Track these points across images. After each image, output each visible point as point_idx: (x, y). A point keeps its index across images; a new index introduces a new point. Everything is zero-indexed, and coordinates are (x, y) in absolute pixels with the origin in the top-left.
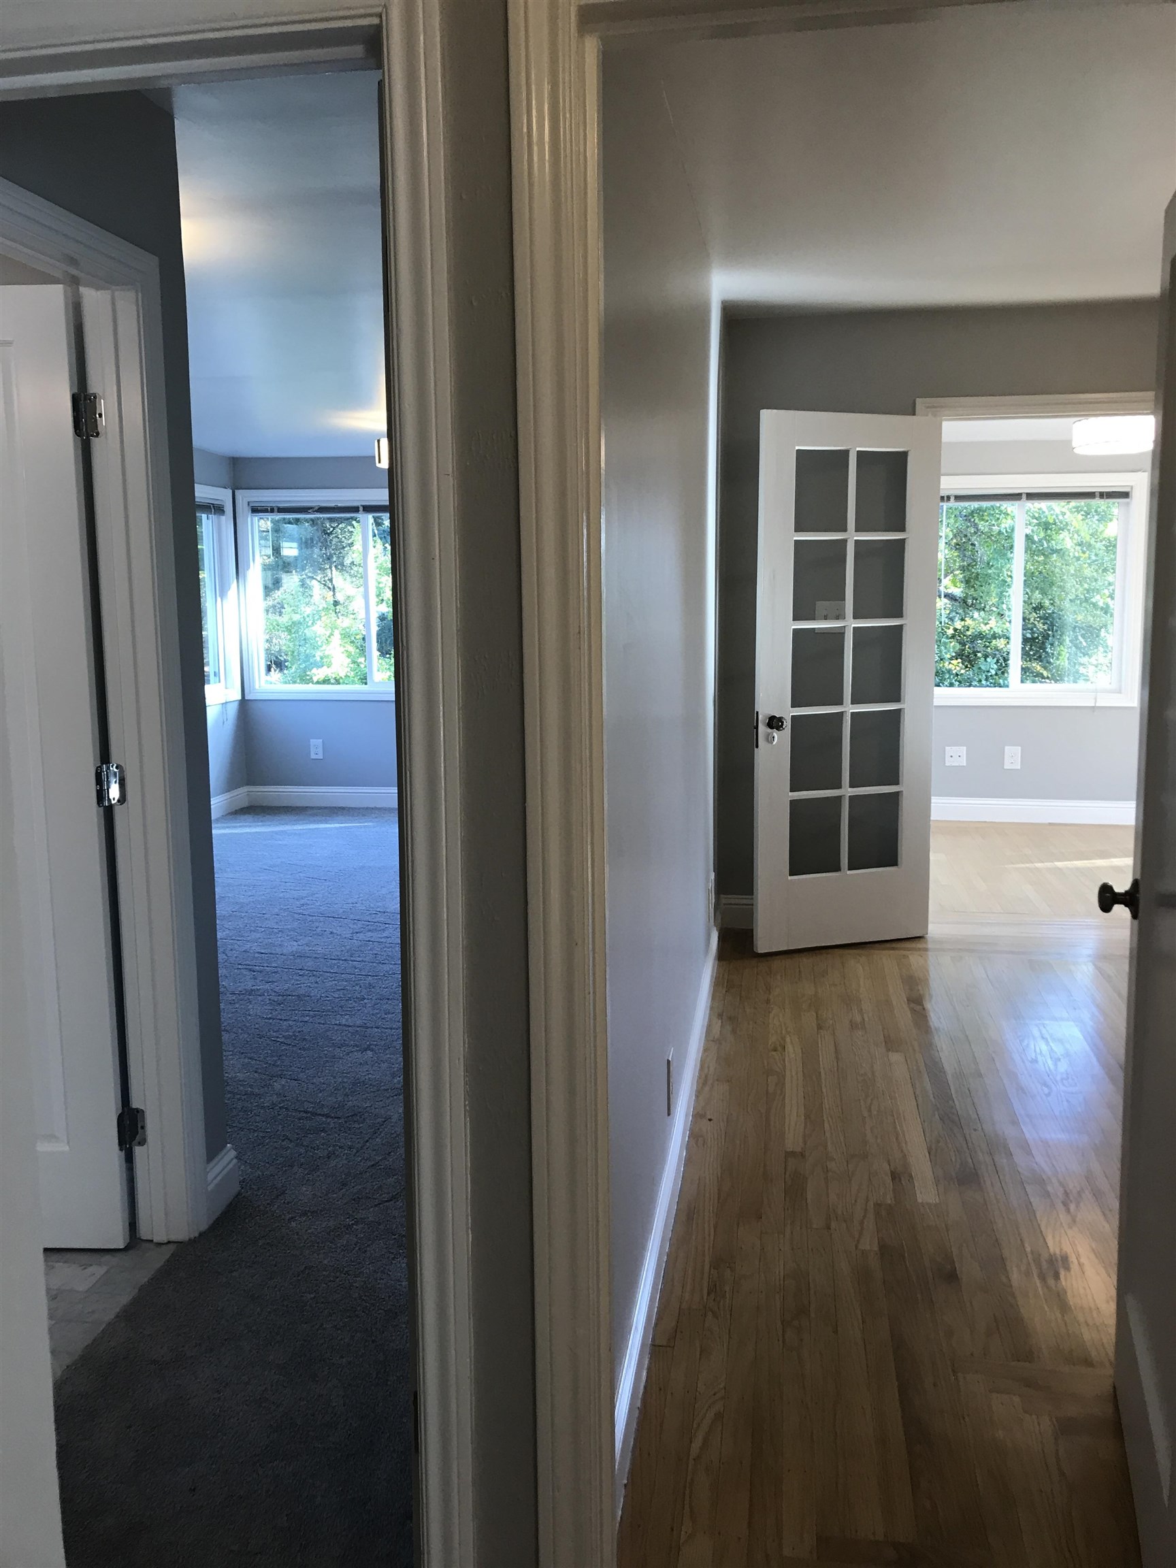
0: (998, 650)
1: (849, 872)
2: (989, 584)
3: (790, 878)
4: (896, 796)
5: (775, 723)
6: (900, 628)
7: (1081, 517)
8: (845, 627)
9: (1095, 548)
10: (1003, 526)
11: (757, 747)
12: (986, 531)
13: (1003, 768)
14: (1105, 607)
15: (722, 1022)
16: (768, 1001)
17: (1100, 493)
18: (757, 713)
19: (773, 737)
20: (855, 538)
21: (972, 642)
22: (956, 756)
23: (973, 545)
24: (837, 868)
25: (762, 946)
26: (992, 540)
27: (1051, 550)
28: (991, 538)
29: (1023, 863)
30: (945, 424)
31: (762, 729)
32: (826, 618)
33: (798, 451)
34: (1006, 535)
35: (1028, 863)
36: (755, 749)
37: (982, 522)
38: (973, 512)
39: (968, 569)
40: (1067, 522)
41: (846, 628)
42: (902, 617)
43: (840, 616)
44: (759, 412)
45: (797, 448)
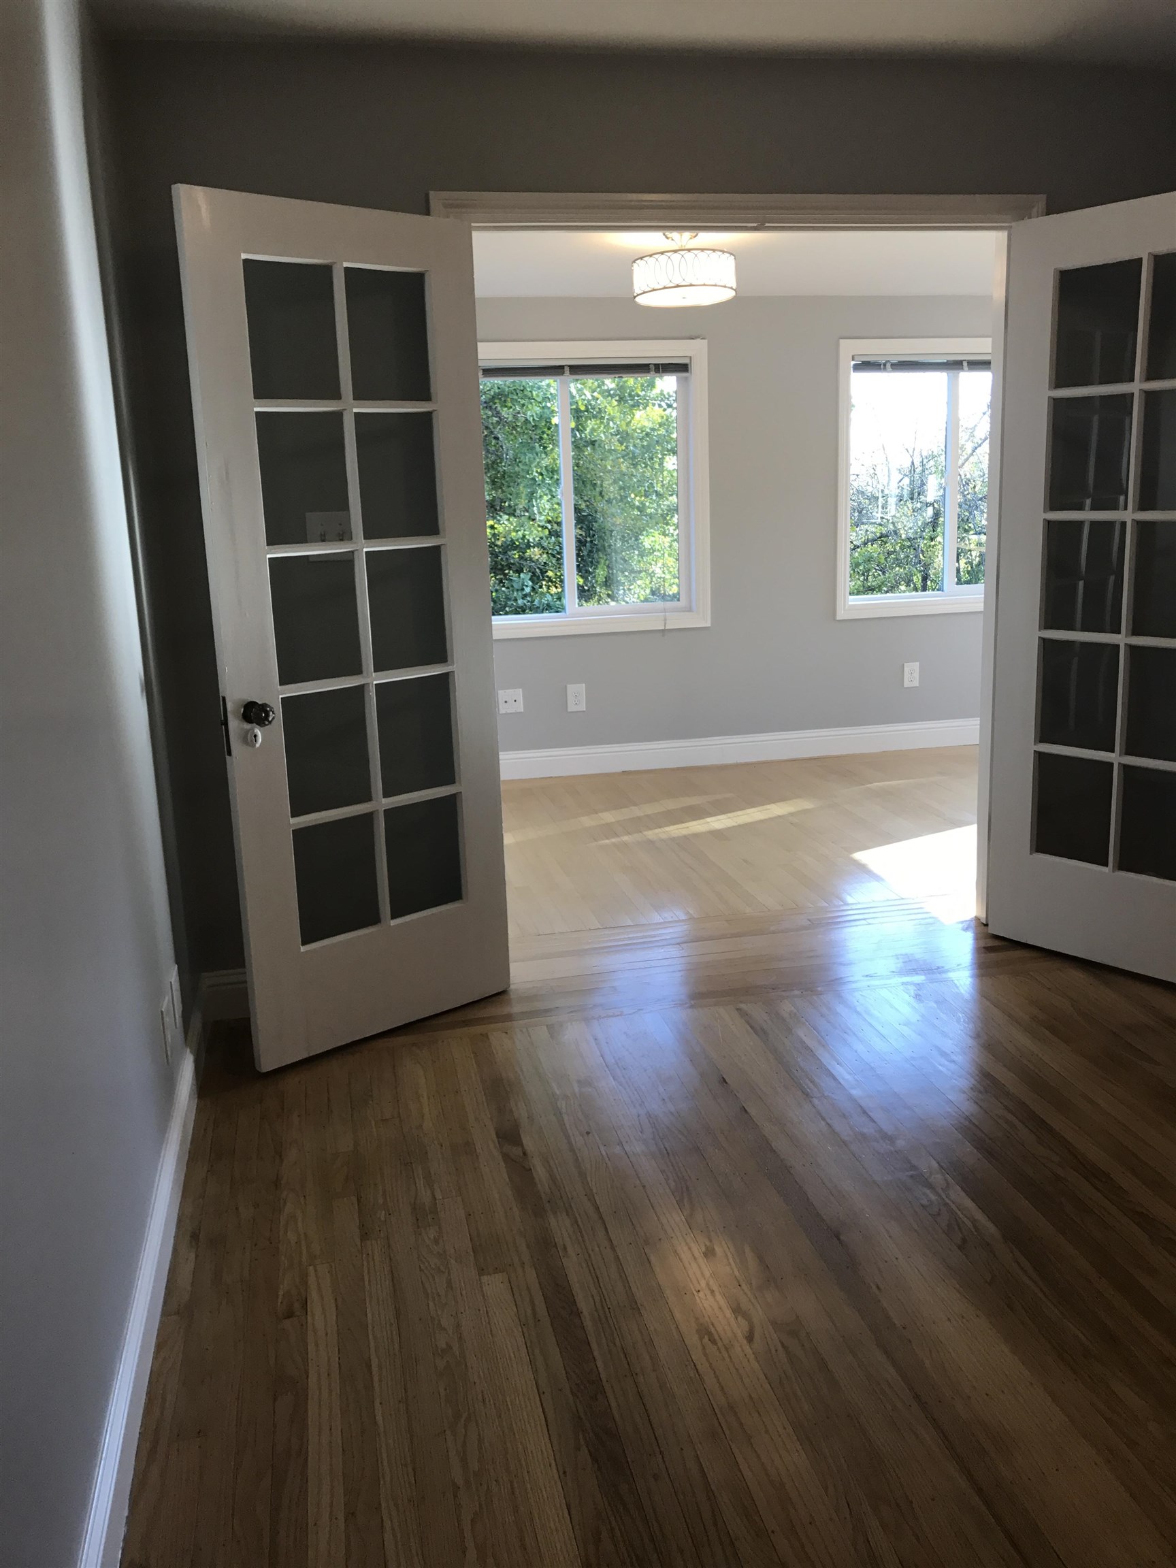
0: (533, 562)
1: (394, 923)
2: (518, 484)
3: (303, 949)
4: (451, 802)
5: (255, 713)
6: (436, 551)
7: (616, 403)
8: (352, 552)
9: (633, 438)
10: (529, 413)
11: (230, 753)
12: (510, 419)
13: (567, 710)
14: (641, 506)
15: (197, 1256)
16: (277, 1183)
17: (655, 365)
18: (224, 699)
19: (255, 736)
20: (355, 410)
21: (505, 553)
22: (510, 701)
23: (496, 438)
24: (373, 918)
25: (268, 1061)
26: (517, 432)
27: (585, 442)
28: (516, 430)
29: (607, 838)
30: (476, 235)
31: (235, 725)
32: (323, 539)
33: (246, 261)
34: (533, 424)
35: (613, 837)
36: (227, 757)
37: (506, 409)
38: (493, 397)
39: (492, 467)
40: (599, 409)
41: (356, 553)
42: (438, 534)
43: (344, 535)
44: (170, 189)
45: (244, 256)
